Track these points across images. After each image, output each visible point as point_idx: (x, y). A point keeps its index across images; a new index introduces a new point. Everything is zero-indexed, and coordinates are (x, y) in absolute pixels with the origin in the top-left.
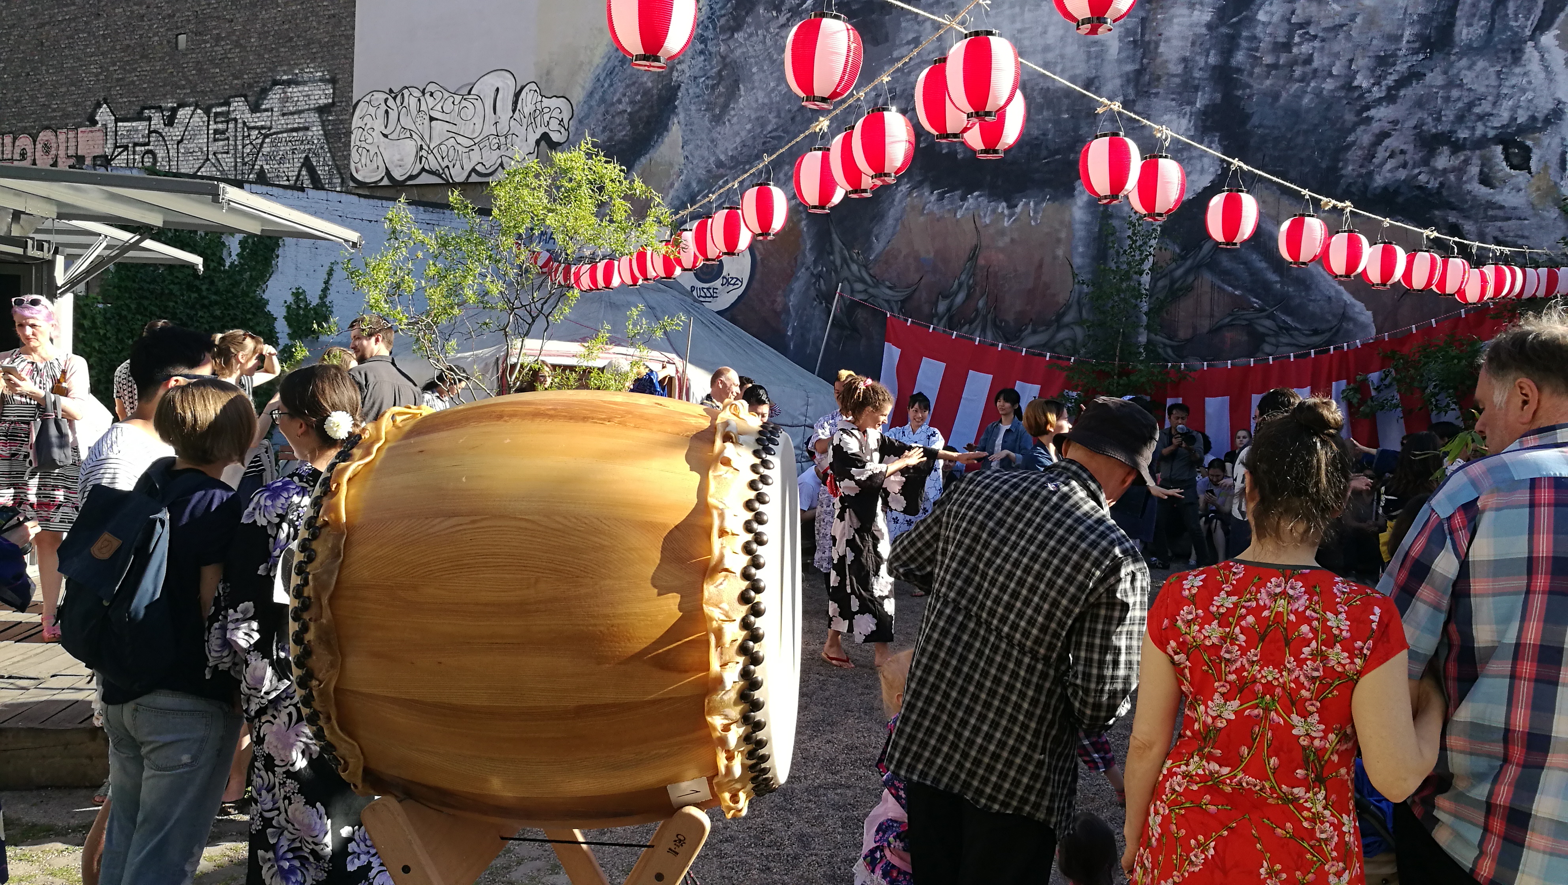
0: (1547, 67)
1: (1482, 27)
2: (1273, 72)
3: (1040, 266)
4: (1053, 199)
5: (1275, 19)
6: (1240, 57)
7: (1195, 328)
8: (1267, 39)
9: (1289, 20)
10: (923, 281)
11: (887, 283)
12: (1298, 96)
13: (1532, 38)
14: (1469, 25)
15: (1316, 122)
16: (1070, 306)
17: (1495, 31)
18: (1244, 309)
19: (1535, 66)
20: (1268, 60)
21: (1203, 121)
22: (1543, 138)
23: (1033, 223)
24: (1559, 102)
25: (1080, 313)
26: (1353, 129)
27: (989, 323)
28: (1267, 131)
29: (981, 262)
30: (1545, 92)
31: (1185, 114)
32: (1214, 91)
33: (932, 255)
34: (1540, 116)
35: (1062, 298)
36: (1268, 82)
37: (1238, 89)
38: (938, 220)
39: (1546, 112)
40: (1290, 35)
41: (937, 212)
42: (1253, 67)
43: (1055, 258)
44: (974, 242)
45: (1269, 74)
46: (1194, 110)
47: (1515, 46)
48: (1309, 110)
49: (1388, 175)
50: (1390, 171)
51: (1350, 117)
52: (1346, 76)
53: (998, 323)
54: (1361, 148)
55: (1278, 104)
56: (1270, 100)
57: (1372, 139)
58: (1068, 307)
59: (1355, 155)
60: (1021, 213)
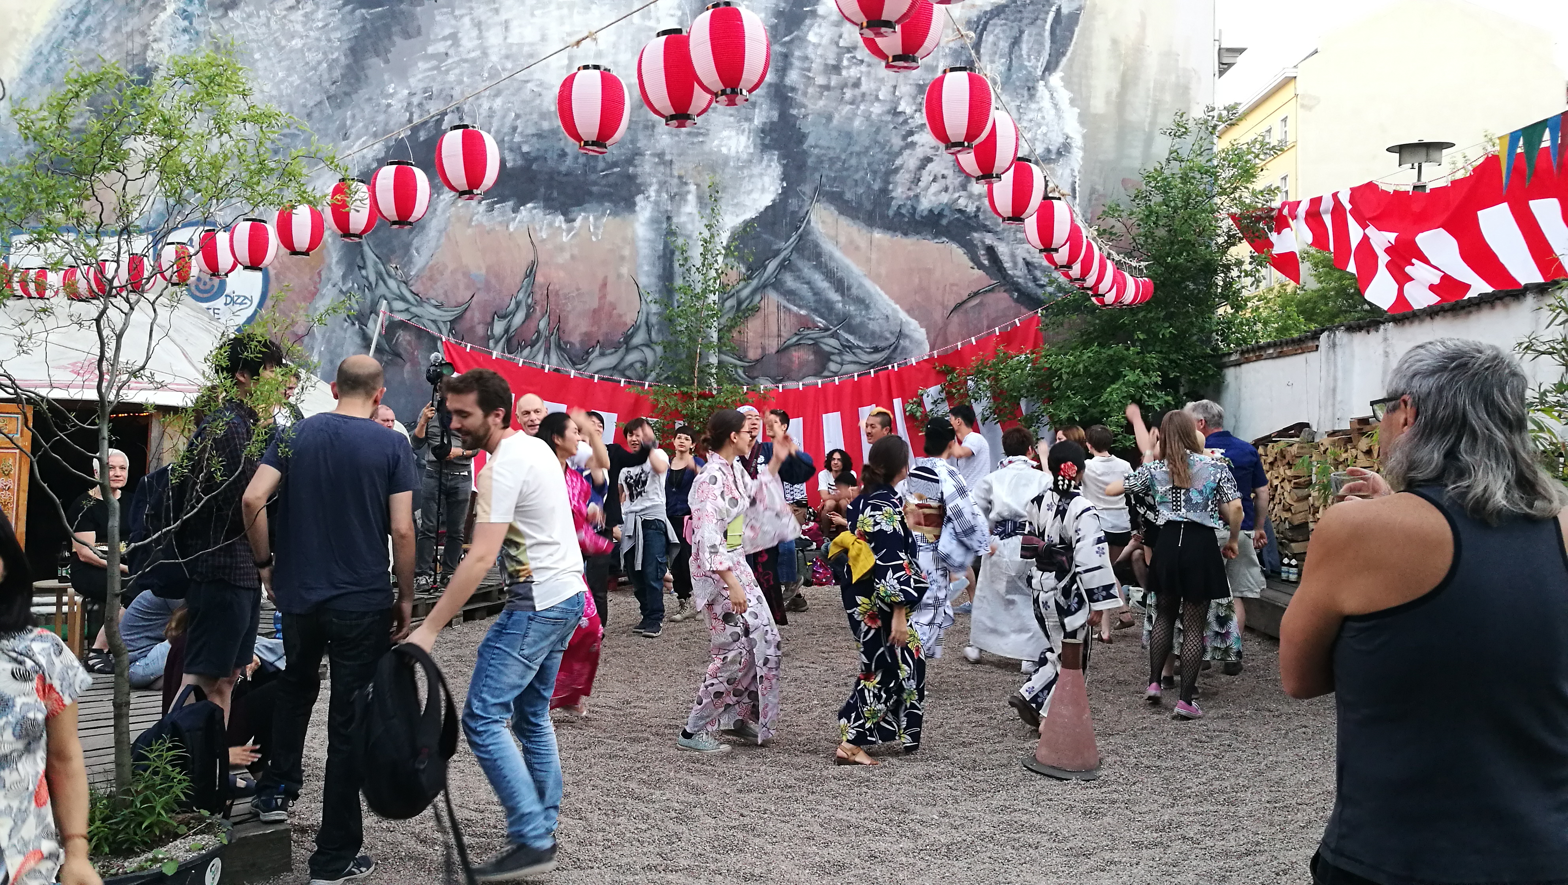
0: (1056, 105)
1: (1003, 65)
2: (825, 93)
3: (605, 285)
4: (614, 214)
5: (825, 41)
6: (793, 77)
7: (763, 348)
8: (818, 60)
9: (837, 44)
10: (475, 298)
11: (433, 302)
12: (850, 119)
13: (1043, 78)
14: (992, 62)
15: (867, 144)
16: (639, 326)
17: (1013, 69)
18: (809, 328)
19: (1046, 103)
20: (820, 80)
21: (762, 139)
22: (1057, 168)
23: (594, 239)
24: (1067, 137)
25: (650, 335)
26: (900, 153)
27: (553, 345)
28: (823, 152)
29: (540, 279)
30: (1056, 127)
31: (743, 131)
32: (771, 109)
33: (483, 271)
34: (1054, 148)
35: (630, 318)
36: (821, 103)
37: (794, 108)
38: (488, 233)
39: (1058, 145)
40: (839, 59)
41: (485, 224)
42: (807, 86)
43: (619, 276)
44: (531, 257)
45: (822, 94)
46: (752, 127)
47: (1030, 85)
48: (859, 133)
49: (933, 198)
50: (935, 194)
51: (897, 142)
52: (892, 101)
53: (563, 346)
54: (909, 171)
55: (831, 126)
56: (824, 121)
57: (918, 163)
58: (636, 328)
59: (903, 178)
60: (581, 227)
